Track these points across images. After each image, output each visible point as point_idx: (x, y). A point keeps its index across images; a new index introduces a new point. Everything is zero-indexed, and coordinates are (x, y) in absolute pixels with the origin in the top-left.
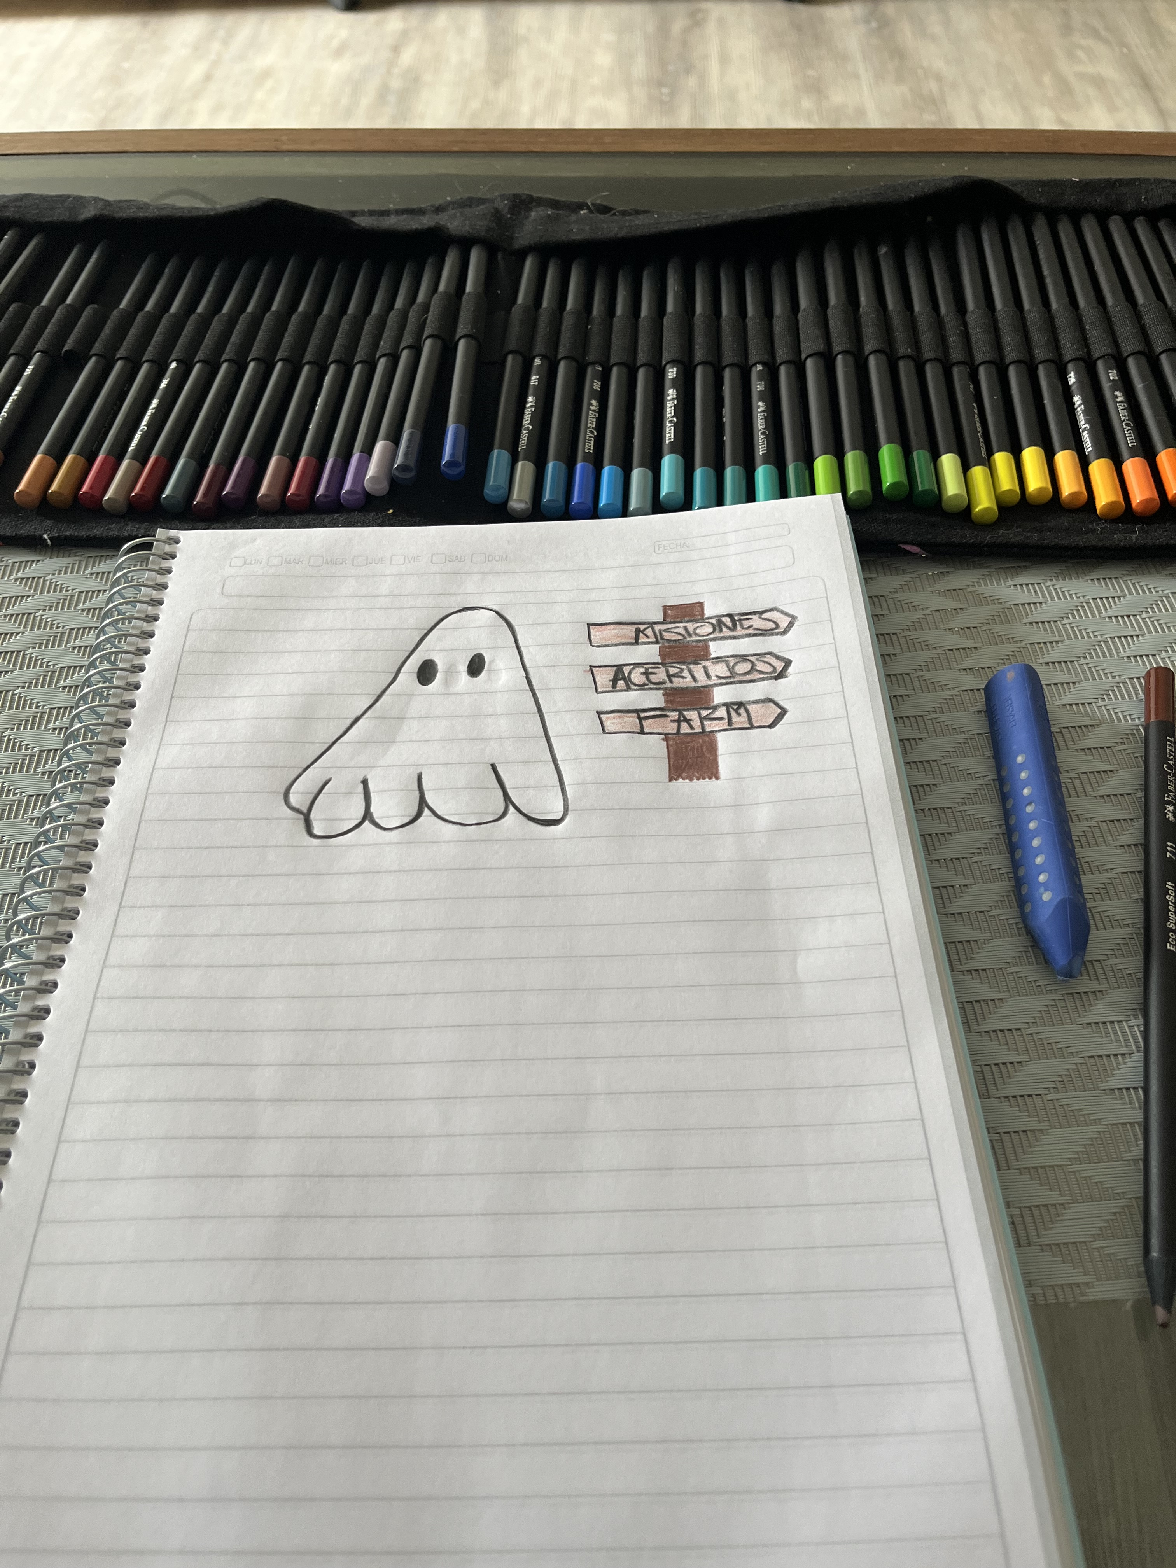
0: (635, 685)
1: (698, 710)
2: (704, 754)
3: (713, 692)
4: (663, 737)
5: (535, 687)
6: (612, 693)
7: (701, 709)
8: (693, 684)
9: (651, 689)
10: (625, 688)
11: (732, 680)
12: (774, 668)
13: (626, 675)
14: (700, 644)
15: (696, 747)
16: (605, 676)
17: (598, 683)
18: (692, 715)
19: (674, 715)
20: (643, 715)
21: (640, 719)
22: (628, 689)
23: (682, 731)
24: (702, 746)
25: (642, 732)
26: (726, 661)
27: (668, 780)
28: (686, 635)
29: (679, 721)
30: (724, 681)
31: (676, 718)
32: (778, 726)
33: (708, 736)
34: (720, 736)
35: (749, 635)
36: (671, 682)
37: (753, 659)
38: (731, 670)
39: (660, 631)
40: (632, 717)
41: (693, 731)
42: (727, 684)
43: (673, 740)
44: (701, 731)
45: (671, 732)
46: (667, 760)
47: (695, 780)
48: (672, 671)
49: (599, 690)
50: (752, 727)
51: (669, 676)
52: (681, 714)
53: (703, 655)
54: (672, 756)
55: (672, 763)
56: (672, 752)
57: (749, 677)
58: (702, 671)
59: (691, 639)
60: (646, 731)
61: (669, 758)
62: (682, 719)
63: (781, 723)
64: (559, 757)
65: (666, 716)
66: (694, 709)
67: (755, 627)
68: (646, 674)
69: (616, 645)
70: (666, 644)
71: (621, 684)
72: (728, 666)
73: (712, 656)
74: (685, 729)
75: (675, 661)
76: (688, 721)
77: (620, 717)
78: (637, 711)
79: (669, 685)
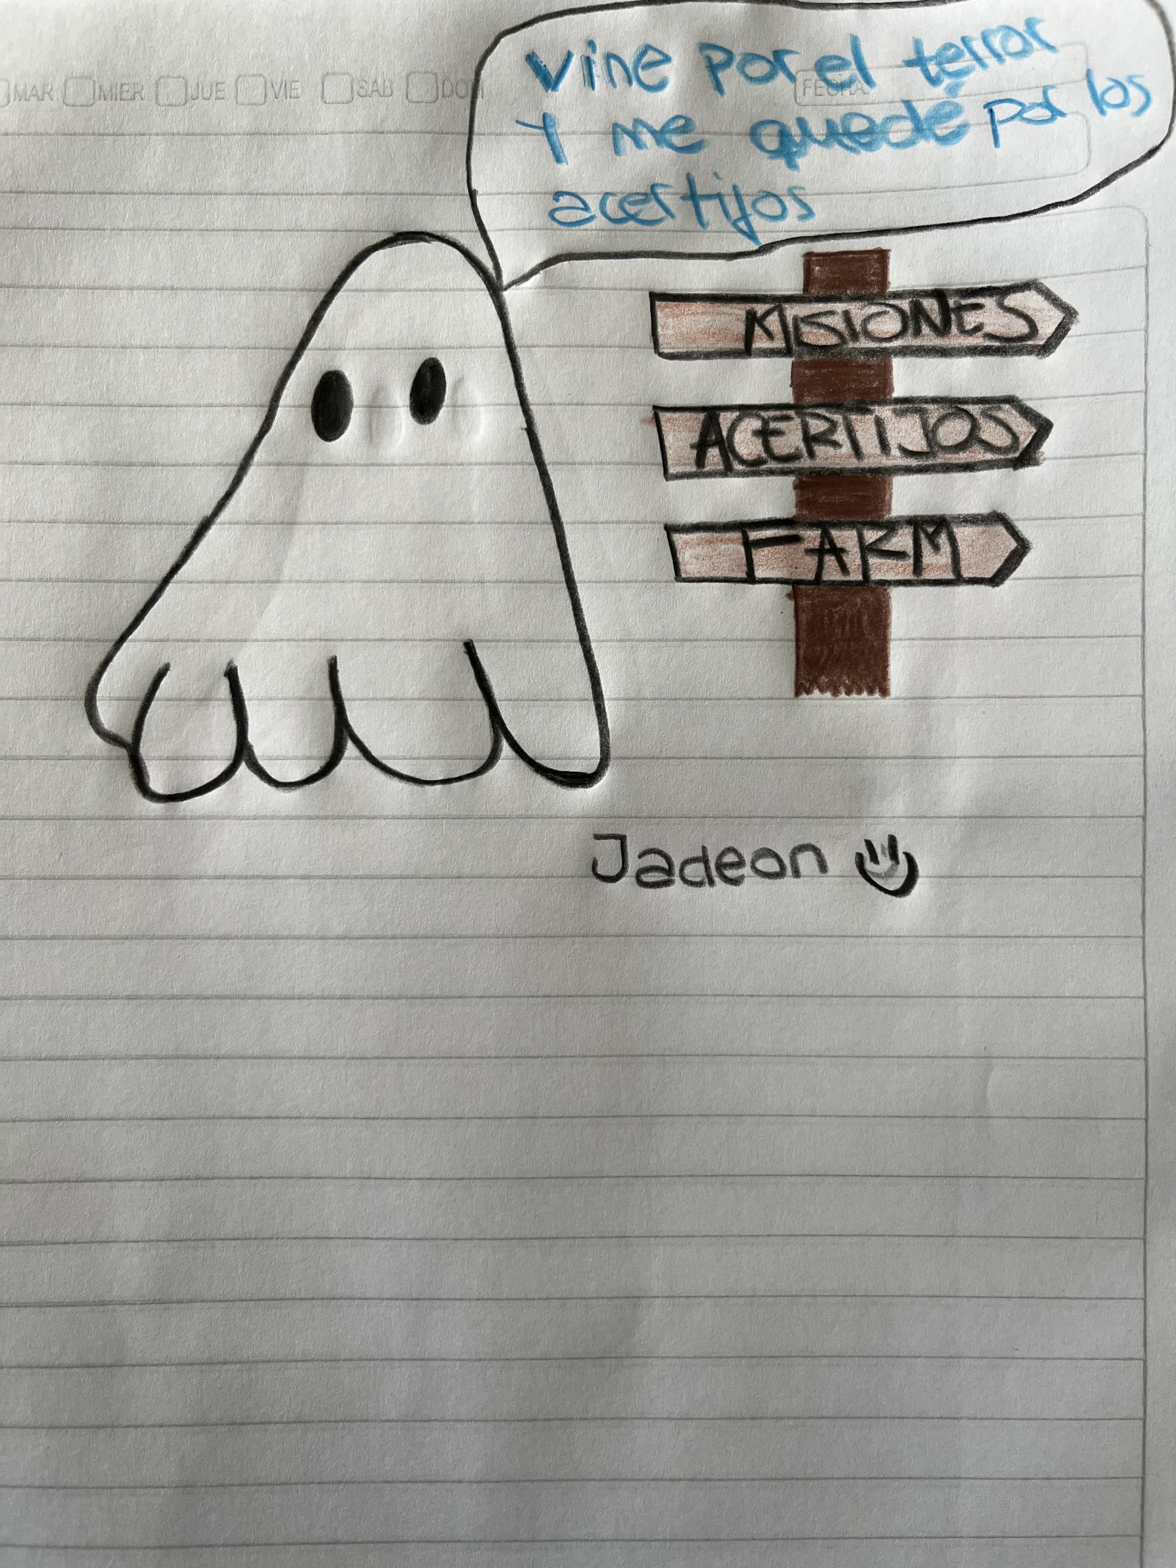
0: (742, 462)
1: (859, 525)
2: (862, 634)
3: (890, 484)
4: (788, 588)
5: (547, 457)
6: (695, 481)
7: (865, 524)
8: (853, 463)
9: (771, 472)
10: (721, 467)
11: (930, 462)
12: (1015, 438)
13: (725, 434)
14: (874, 361)
15: (849, 613)
16: (684, 435)
17: (670, 453)
18: (846, 538)
19: (812, 537)
20: (753, 535)
21: (749, 546)
22: (727, 471)
23: (826, 577)
24: (860, 615)
25: (750, 578)
26: (922, 412)
27: (793, 694)
28: (846, 333)
29: (820, 552)
30: (913, 462)
31: (816, 544)
32: (1008, 583)
33: (873, 591)
34: (897, 595)
35: (973, 351)
36: (811, 454)
37: (974, 409)
38: (930, 434)
39: (795, 319)
40: (732, 541)
41: (847, 578)
42: (920, 470)
43: (808, 596)
44: (860, 578)
45: (804, 577)
46: (793, 644)
47: (843, 695)
48: (817, 426)
49: (672, 470)
50: (958, 580)
51: (810, 440)
52: (826, 535)
53: (878, 388)
54: (803, 635)
55: (802, 652)
56: (803, 626)
57: (963, 457)
58: (873, 430)
59: (857, 345)
60: (759, 574)
61: (797, 640)
62: (827, 547)
63: (1015, 574)
64: (592, 632)
65: (795, 539)
66: (852, 525)
67: (988, 329)
68: (764, 434)
69: (708, 356)
70: (807, 358)
71: (713, 454)
72: (924, 425)
73: (896, 394)
74: (832, 573)
75: (819, 400)
76: (838, 552)
77: (710, 542)
78: (742, 526)
79: (806, 463)
